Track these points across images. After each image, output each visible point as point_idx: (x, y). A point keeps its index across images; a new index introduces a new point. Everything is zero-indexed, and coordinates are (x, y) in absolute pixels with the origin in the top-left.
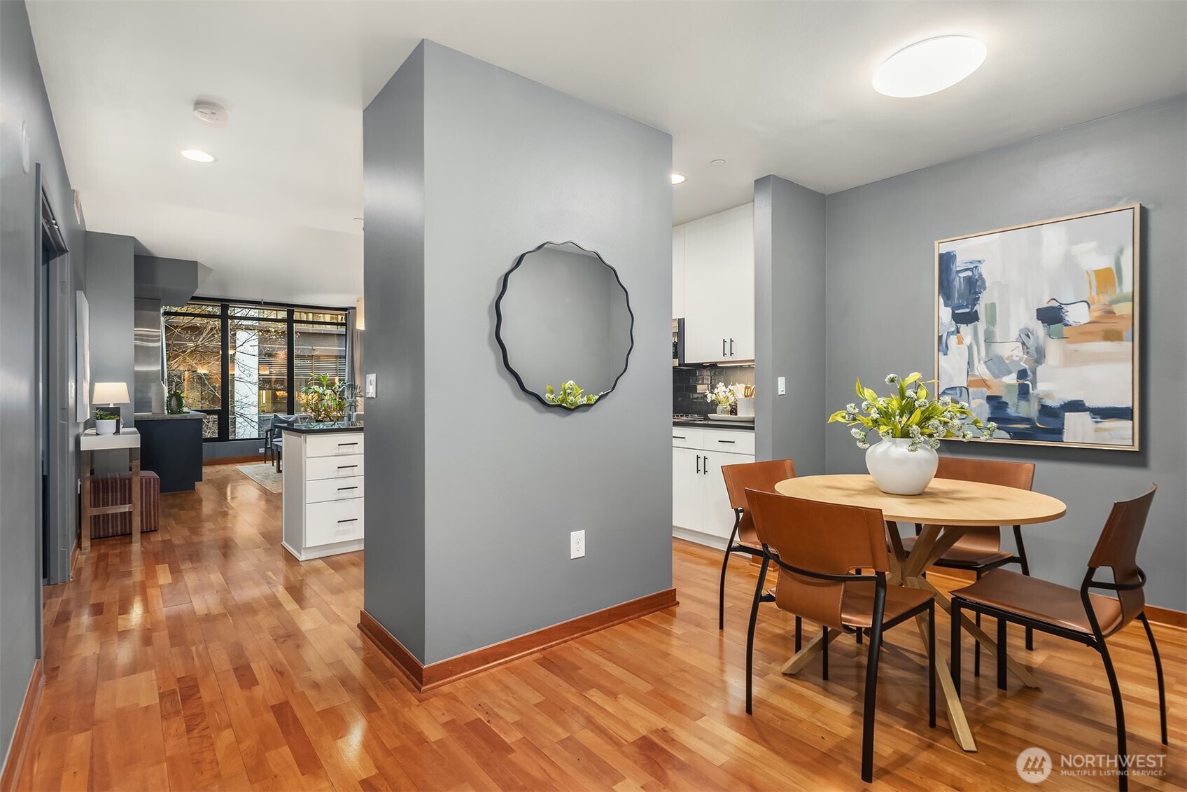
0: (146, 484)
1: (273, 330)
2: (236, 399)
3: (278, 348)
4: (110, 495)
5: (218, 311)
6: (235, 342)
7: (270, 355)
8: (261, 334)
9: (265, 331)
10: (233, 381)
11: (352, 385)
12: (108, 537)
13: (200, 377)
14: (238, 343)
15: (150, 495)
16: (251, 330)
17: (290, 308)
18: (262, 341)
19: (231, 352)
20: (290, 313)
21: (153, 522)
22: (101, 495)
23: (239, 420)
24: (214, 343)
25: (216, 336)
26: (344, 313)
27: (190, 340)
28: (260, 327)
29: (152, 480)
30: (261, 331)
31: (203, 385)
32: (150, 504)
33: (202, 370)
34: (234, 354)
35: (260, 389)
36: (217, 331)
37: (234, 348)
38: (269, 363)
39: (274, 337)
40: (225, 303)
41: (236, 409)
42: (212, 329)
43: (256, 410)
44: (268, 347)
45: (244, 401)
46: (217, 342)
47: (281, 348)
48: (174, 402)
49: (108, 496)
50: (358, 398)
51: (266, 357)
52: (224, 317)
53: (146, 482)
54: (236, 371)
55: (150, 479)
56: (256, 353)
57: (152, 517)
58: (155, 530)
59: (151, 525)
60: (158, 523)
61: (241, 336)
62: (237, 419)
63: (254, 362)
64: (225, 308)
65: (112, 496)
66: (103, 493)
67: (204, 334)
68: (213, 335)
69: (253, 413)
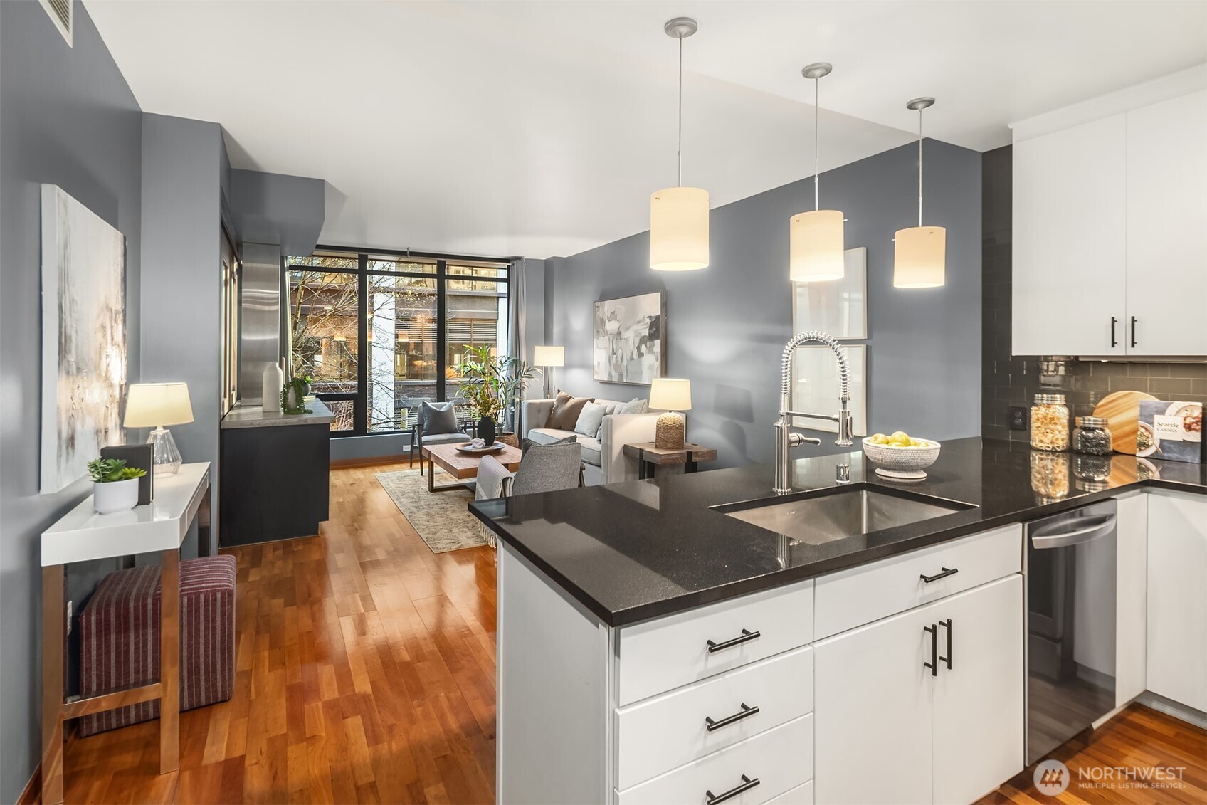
0: (206, 606)
1: (410, 292)
2: (373, 366)
3: (415, 311)
4: (132, 635)
5: (355, 265)
6: (373, 305)
7: (407, 319)
8: (398, 296)
9: (402, 293)
10: (371, 347)
11: (517, 360)
12: (128, 725)
13: (338, 344)
14: (376, 306)
15: (214, 628)
16: (388, 292)
17: (442, 260)
18: (399, 303)
19: (369, 316)
20: (441, 266)
21: (219, 684)
22: (113, 637)
23: (376, 388)
24: (353, 306)
25: (354, 299)
26: (505, 265)
27: (330, 303)
28: (397, 289)
29: (219, 595)
30: (398, 293)
31: (342, 351)
32: (214, 648)
33: (340, 338)
34: (372, 319)
35: (396, 354)
36: (355, 293)
37: (372, 311)
38: (407, 328)
39: (411, 299)
40: (363, 255)
41: (374, 377)
42: (350, 292)
43: (392, 378)
44: (405, 310)
45: (383, 368)
46: (355, 307)
47: (418, 311)
48: (291, 395)
49: (127, 637)
50: (524, 379)
51: (403, 321)
52: (362, 273)
53: (206, 601)
54: (373, 337)
55: (214, 594)
56: (393, 316)
57: (219, 673)
58: (225, 701)
59: (215, 692)
60: (231, 685)
61: (379, 298)
62: (374, 387)
63: (390, 326)
64: (363, 260)
65: (137, 636)
66: (118, 633)
67: (343, 298)
68: (351, 298)
69: (389, 380)
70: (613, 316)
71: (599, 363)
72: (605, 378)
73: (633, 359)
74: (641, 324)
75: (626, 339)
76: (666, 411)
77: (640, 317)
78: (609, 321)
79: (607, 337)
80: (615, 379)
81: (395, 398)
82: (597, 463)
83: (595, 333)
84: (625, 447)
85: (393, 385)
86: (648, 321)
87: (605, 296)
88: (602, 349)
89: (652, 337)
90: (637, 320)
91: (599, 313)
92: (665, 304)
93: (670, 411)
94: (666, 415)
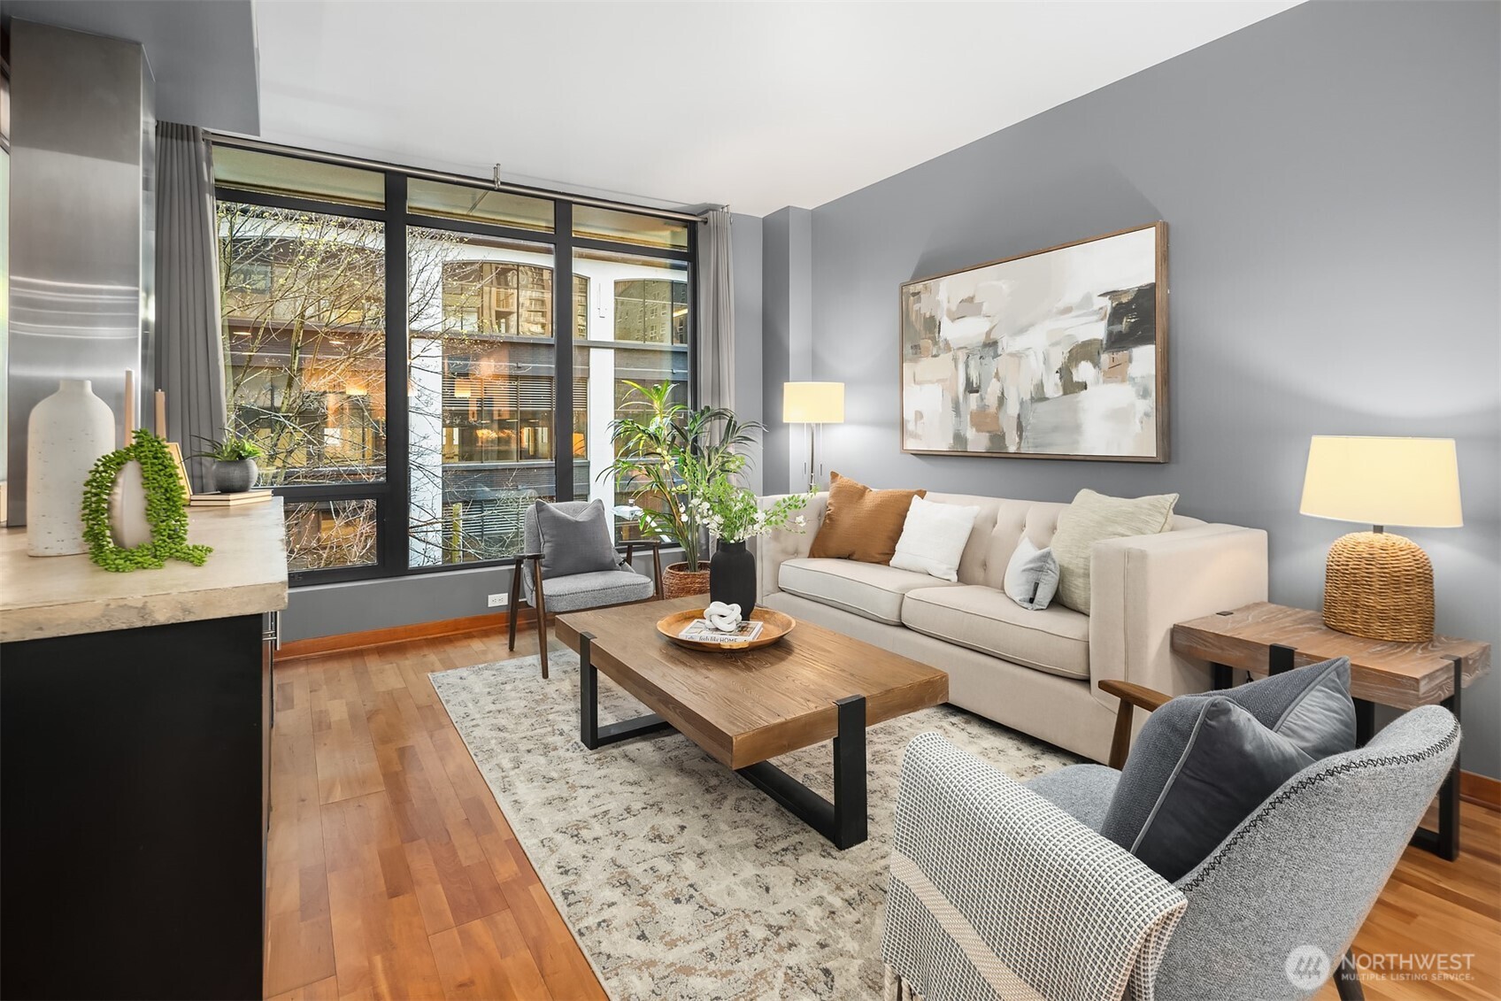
2: (411, 442)
8: (447, 342)
13: (353, 400)
14: (412, 352)
16: (433, 338)
18: (450, 354)
23: (415, 475)
33: (355, 390)
35: (444, 423)
41: (411, 457)
43: (438, 459)
44: (459, 364)
45: (425, 443)
51: (453, 376)
56: (439, 369)
61: (417, 346)
62: (413, 473)
63: (436, 383)
68: (373, 343)
69: (434, 462)
70: (969, 306)
71: (919, 415)
72: (943, 444)
73: (1044, 399)
74: (1073, 314)
75: (1017, 356)
76: (1360, 527)
77: (1072, 297)
78: (953, 320)
79: (946, 358)
80: (978, 442)
81: (443, 488)
82: (1078, 671)
83: (908, 350)
84: (1176, 631)
85: (441, 469)
86: (1107, 304)
87: (934, 268)
88: (931, 382)
89: (1118, 342)
90: (1061, 305)
91: (924, 307)
92: (1164, 257)
93: (1378, 529)
94: (1350, 538)
